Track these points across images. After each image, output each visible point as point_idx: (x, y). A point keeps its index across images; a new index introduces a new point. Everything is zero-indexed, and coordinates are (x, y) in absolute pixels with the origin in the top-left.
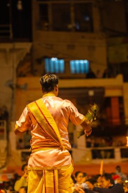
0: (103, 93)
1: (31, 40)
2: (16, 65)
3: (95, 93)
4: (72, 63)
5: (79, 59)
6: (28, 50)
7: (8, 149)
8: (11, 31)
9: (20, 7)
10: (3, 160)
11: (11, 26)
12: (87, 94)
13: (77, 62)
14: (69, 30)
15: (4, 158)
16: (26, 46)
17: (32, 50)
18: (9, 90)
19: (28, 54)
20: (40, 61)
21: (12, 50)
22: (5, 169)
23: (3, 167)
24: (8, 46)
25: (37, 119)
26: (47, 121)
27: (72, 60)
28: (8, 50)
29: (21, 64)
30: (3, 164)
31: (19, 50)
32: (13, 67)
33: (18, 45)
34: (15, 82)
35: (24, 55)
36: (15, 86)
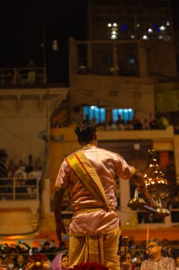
0: (151, 146)
1: (67, 86)
2: (50, 114)
3: (141, 147)
4: (115, 111)
5: (123, 107)
6: (65, 98)
7: (40, 210)
8: (45, 75)
9: (55, 47)
10: (35, 223)
11: (45, 69)
12: (133, 147)
13: (120, 111)
14: (111, 74)
15: (37, 221)
16: (62, 92)
17: (68, 96)
18: (44, 142)
19: (63, 101)
20: (78, 109)
21: (46, 97)
22: (37, 234)
23: (35, 231)
24: (41, 92)
25: (79, 175)
27: (115, 108)
28: (41, 96)
29: (56, 112)
30: (35, 228)
31: (54, 96)
32: (47, 116)
33: (53, 91)
34: (49, 133)
35: (60, 102)
36: (49, 138)
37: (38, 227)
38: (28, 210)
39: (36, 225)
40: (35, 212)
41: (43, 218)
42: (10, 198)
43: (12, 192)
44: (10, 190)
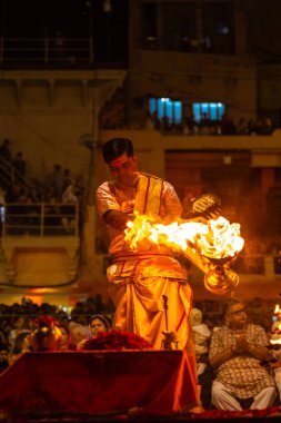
0: (249, 160)
1: (126, 67)
2: (98, 109)
3: (233, 161)
4: (196, 106)
5: (209, 101)
6: (120, 84)
7: (80, 252)
8: (91, 50)
9: (107, 7)
10: (73, 270)
11: (91, 40)
12: (222, 161)
13: (205, 106)
15: (75, 266)
16: (116, 76)
17: (126, 82)
18: (88, 151)
19: (119, 90)
20: (141, 102)
21: (92, 83)
22: (75, 286)
23: (72, 282)
24: (85, 76)
27: (197, 102)
28: (85, 82)
29: (107, 107)
30: (73, 278)
31: (106, 81)
32: (93, 111)
33: (103, 74)
34: (96, 138)
35: (113, 92)
36: (95, 145)
37: (76, 276)
38: (62, 251)
39: (74, 273)
40: (72, 254)
41: (85, 263)
42: (35, 233)
43: (39, 224)
44: (37, 221)
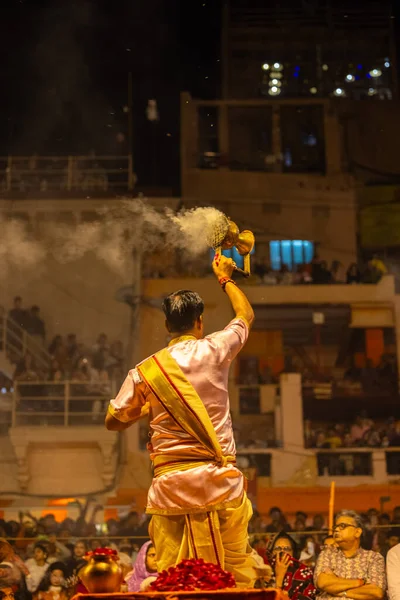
0: (348, 318)
3: (326, 319)
4: (275, 245)
5: (291, 238)
7: (118, 447)
8: (130, 169)
9: (152, 114)
10: (109, 473)
11: (130, 158)
12: (311, 319)
13: (286, 244)
14: (262, 168)
15: (112, 467)
18: (127, 309)
22: (112, 494)
23: (108, 489)
26: (185, 402)
27: (275, 240)
30: (109, 483)
32: (135, 253)
34: (138, 292)
36: (137, 300)
37: (114, 480)
38: (95, 446)
39: (110, 477)
40: (107, 451)
41: (125, 463)
42: (58, 421)
43: (63, 410)
44: (58, 406)
